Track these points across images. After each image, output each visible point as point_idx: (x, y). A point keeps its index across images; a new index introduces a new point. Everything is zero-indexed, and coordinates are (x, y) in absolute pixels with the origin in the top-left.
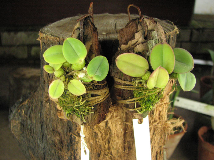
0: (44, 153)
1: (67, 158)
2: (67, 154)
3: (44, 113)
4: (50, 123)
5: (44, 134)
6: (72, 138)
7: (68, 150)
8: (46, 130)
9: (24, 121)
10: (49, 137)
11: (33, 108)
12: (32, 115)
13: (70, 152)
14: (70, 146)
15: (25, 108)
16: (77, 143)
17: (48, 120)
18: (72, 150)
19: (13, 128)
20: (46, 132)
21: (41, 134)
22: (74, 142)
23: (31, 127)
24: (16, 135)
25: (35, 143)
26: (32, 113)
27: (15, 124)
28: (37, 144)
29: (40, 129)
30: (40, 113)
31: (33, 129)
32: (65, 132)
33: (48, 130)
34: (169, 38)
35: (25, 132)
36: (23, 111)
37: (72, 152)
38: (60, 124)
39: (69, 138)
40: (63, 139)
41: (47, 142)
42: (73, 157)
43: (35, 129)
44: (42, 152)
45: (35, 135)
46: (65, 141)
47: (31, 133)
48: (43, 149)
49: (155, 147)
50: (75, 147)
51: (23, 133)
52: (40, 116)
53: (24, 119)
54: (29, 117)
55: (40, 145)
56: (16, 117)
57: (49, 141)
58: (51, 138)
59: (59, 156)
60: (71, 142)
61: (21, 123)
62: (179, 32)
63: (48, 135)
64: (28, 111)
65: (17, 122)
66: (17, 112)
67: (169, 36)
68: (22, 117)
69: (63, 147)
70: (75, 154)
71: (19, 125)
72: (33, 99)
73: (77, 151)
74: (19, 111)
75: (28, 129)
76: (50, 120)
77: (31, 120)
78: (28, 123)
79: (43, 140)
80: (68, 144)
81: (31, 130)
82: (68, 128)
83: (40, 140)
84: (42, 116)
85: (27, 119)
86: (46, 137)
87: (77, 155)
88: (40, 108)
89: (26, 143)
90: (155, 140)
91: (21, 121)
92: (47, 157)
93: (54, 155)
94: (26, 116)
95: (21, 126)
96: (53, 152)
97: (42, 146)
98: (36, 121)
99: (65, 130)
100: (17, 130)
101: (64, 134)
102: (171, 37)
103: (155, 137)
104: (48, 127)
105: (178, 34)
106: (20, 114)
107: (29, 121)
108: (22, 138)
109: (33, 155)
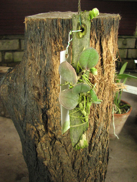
0: (26, 106)
1: (43, 107)
2: (44, 103)
3: (27, 76)
4: (31, 82)
5: (26, 91)
6: (47, 91)
7: (44, 101)
8: (28, 88)
9: (11, 84)
10: (30, 92)
11: (18, 74)
12: (17, 79)
13: (45, 102)
14: (45, 97)
15: (12, 75)
16: (51, 94)
17: (30, 80)
18: (47, 100)
19: (2, 91)
20: (28, 89)
21: (24, 92)
22: (48, 94)
23: (16, 88)
24: (4, 96)
25: (19, 100)
26: (17, 78)
27: (4, 88)
28: (20, 100)
29: (24, 88)
30: (24, 77)
31: (18, 90)
32: (42, 86)
33: (30, 87)
34: (113, 20)
35: (11, 93)
36: (10, 78)
37: (47, 102)
38: (39, 81)
39: (45, 91)
40: (41, 92)
41: (28, 96)
42: (47, 106)
43: (19, 89)
44: (24, 105)
45: (19, 93)
46: (42, 94)
47: (16, 92)
48: (25, 102)
49: (106, 100)
50: (49, 97)
51: (10, 93)
52: (24, 78)
53: (11, 83)
54: (15, 81)
55: (23, 100)
56: (5, 82)
57: (30, 96)
58: (31, 92)
59: (37, 106)
60: (46, 94)
61: (9, 86)
62: (121, 18)
63: (29, 91)
64: (14, 77)
65: (6, 86)
66: (6, 78)
67: (114, 19)
68: (9, 81)
69: (40, 98)
70: (49, 103)
71: (7, 87)
72: (18, 69)
73: (50, 100)
74: (7, 78)
75: (14, 90)
76: (31, 80)
77: (16, 83)
78: (14, 85)
79: (25, 95)
80: (44, 95)
81: (16, 90)
82: (45, 83)
83: (23, 96)
84: (25, 79)
85: (14, 83)
86: (28, 92)
87: (50, 103)
88: (24, 73)
89: (12, 101)
90: (106, 94)
91: (8, 85)
92: (28, 109)
93: (34, 105)
94: (12, 81)
95: (8, 88)
96: (33, 103)
97: (24, 101)
98: (20, 83)
99: (42, 85)
100: (5, 92)
101: (41, 89)
102: (115, 20)
103: (106, 92)
104: (29, 85)
105: (120, 20)
106: (8, 80)
107: (15, 84)
108: (9, 98)
109: (16, 110)
